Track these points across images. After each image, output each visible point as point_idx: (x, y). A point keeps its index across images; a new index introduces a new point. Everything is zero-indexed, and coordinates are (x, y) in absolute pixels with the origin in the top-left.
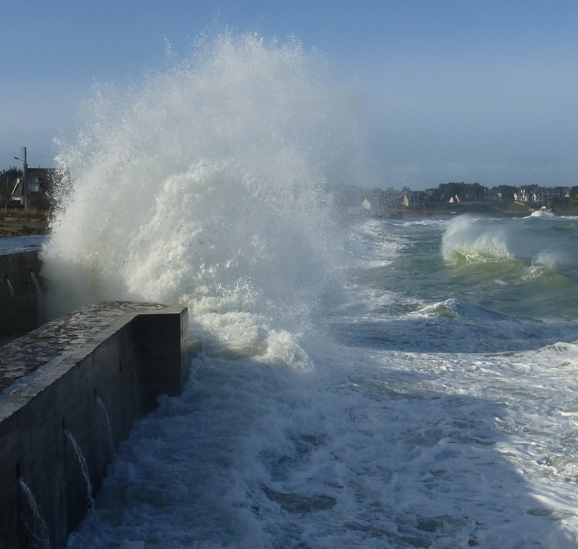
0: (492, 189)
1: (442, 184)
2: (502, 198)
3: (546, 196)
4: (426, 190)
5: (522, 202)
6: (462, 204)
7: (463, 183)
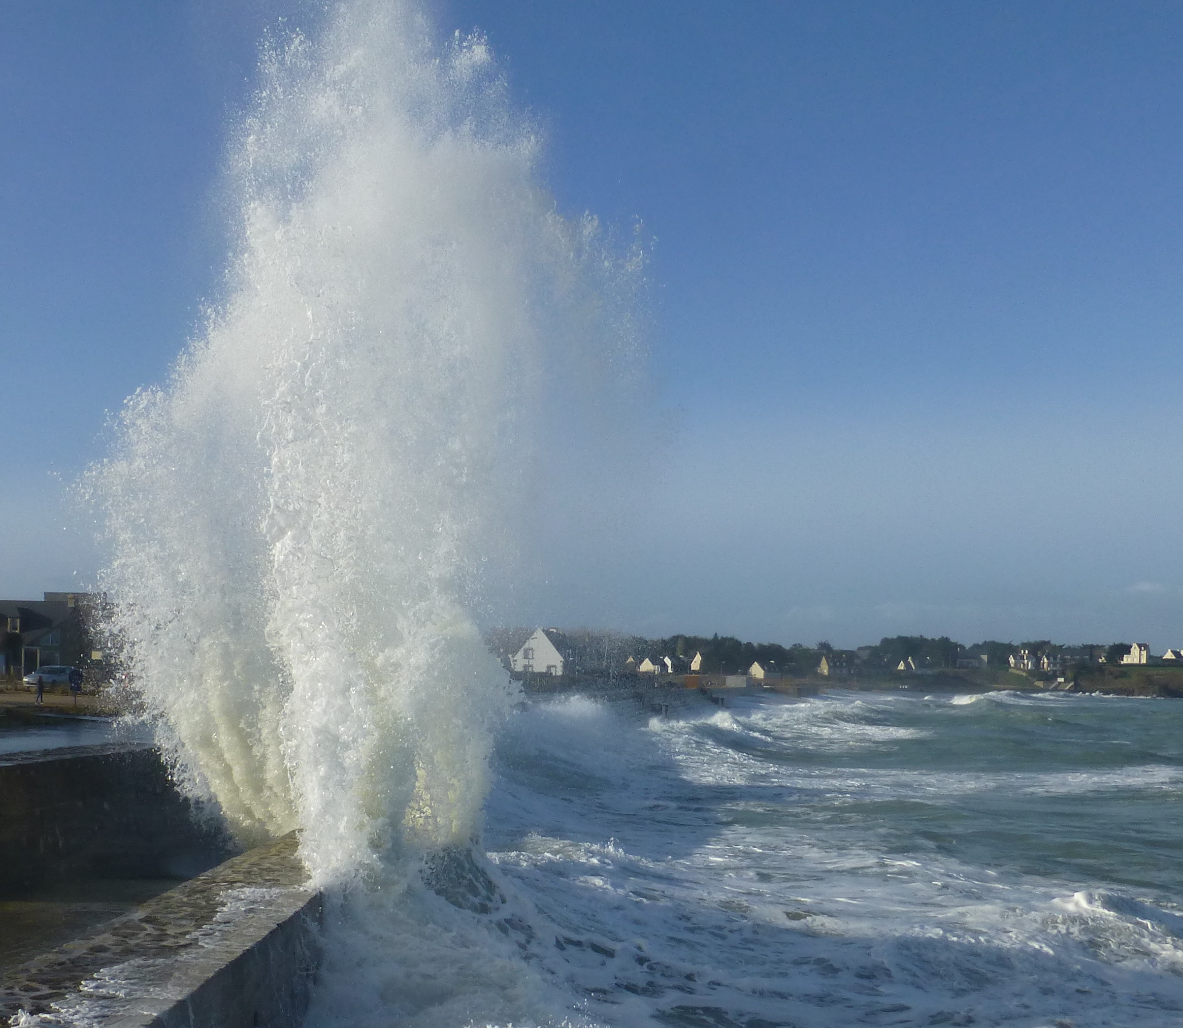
0: (971, 648)
1: (886, 638)
2: (989, 661)
3: (1064, 660)
4: (860, 649)
5: (1024, 671)
6: (919, 672)
7: (921, 636)
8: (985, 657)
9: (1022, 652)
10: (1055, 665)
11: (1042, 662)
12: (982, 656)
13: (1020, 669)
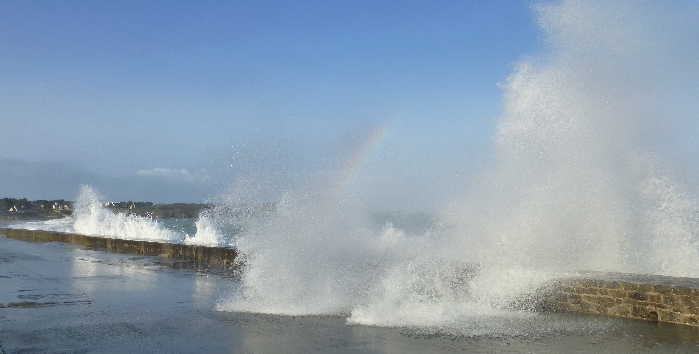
0: (37, 202)
5: (59, 211)
6: (19, 212)
8: (43, 206)
9: (56, 204)
10: (70, 208)
11: (65, 207)
12: (41, 205)
13: (57, 210)
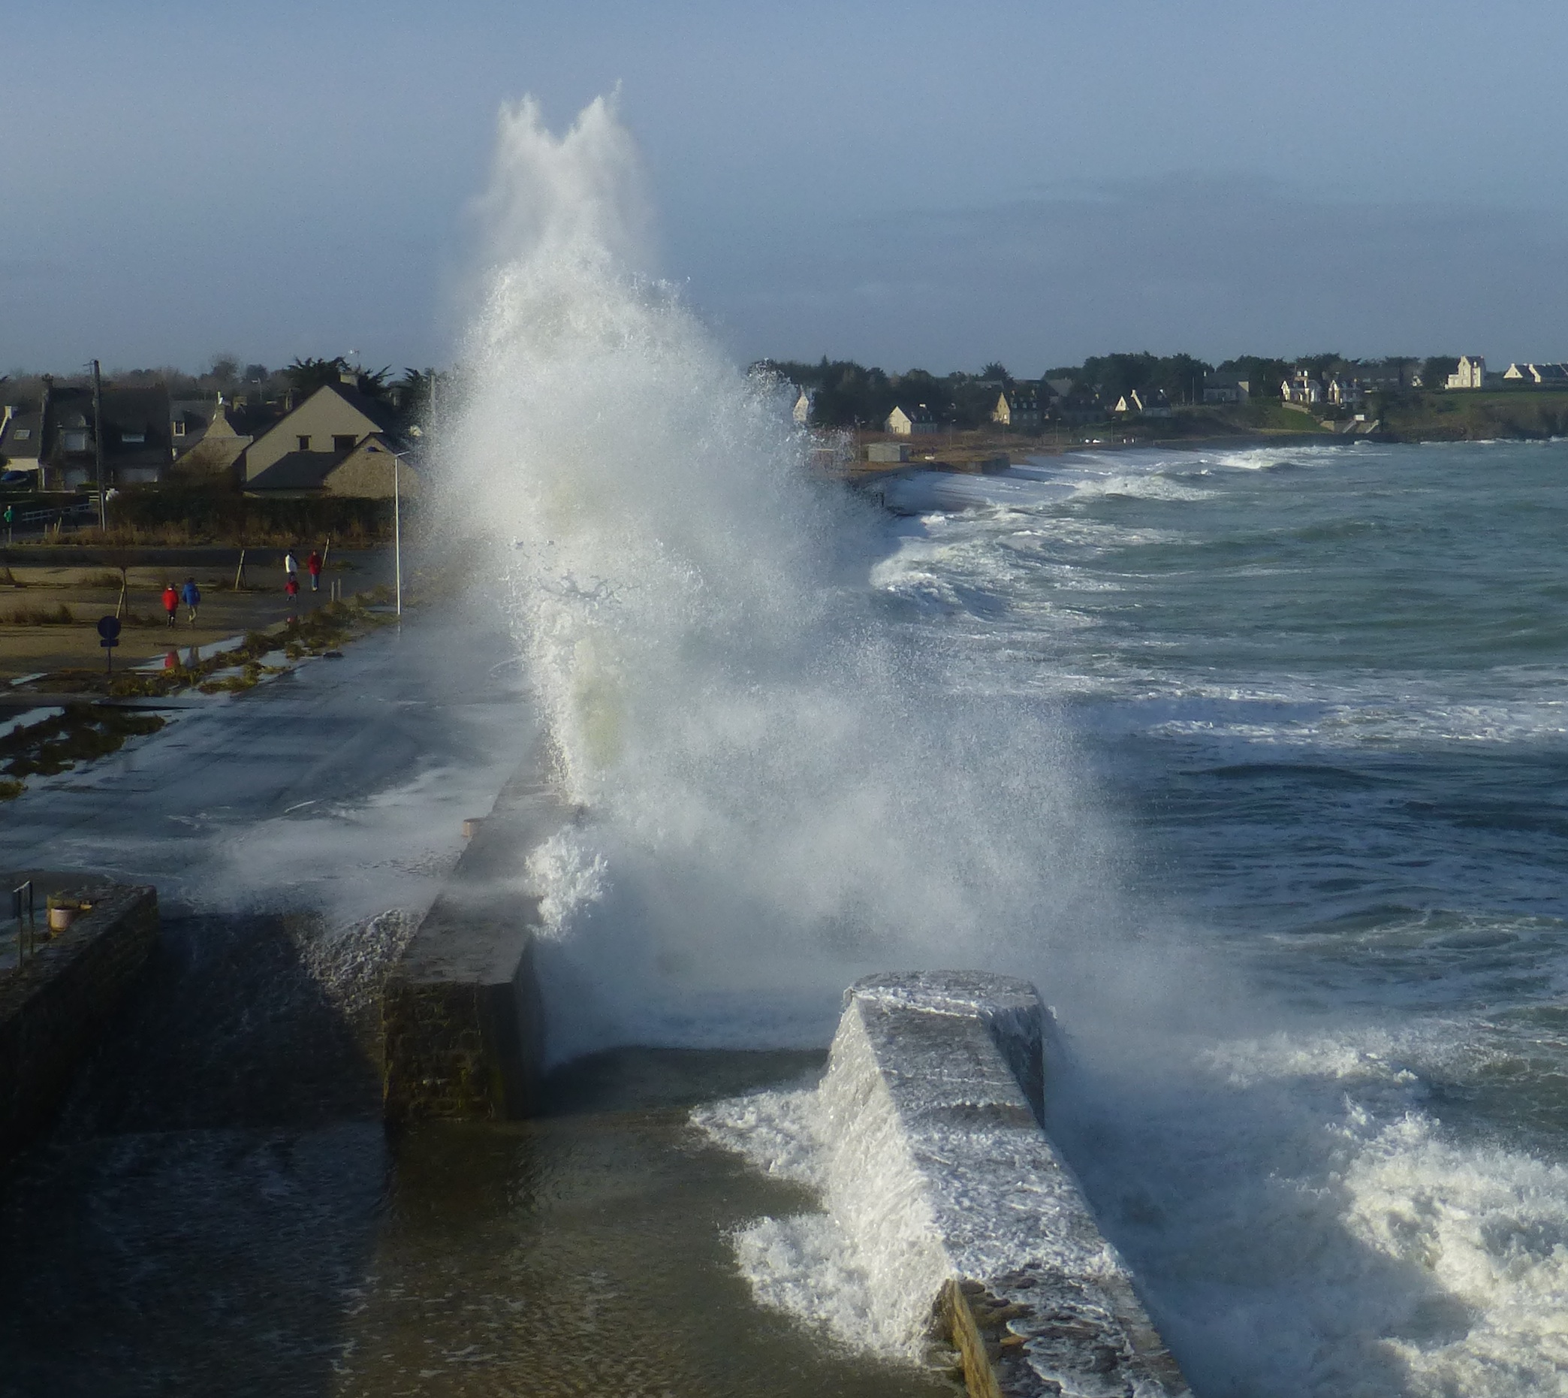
2: (1251, 393)
6: (1149, 413)
8: (1245, 385)
9: (1300, 374)
10: (1350, 395)
11: (1330, 389)
12: (1240, 383)
13: (1297, 402)
